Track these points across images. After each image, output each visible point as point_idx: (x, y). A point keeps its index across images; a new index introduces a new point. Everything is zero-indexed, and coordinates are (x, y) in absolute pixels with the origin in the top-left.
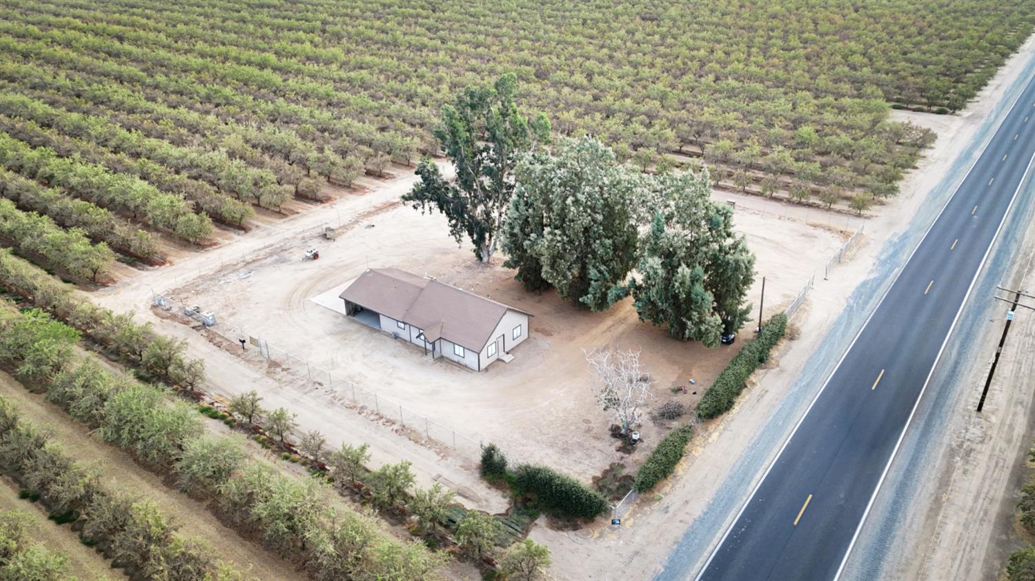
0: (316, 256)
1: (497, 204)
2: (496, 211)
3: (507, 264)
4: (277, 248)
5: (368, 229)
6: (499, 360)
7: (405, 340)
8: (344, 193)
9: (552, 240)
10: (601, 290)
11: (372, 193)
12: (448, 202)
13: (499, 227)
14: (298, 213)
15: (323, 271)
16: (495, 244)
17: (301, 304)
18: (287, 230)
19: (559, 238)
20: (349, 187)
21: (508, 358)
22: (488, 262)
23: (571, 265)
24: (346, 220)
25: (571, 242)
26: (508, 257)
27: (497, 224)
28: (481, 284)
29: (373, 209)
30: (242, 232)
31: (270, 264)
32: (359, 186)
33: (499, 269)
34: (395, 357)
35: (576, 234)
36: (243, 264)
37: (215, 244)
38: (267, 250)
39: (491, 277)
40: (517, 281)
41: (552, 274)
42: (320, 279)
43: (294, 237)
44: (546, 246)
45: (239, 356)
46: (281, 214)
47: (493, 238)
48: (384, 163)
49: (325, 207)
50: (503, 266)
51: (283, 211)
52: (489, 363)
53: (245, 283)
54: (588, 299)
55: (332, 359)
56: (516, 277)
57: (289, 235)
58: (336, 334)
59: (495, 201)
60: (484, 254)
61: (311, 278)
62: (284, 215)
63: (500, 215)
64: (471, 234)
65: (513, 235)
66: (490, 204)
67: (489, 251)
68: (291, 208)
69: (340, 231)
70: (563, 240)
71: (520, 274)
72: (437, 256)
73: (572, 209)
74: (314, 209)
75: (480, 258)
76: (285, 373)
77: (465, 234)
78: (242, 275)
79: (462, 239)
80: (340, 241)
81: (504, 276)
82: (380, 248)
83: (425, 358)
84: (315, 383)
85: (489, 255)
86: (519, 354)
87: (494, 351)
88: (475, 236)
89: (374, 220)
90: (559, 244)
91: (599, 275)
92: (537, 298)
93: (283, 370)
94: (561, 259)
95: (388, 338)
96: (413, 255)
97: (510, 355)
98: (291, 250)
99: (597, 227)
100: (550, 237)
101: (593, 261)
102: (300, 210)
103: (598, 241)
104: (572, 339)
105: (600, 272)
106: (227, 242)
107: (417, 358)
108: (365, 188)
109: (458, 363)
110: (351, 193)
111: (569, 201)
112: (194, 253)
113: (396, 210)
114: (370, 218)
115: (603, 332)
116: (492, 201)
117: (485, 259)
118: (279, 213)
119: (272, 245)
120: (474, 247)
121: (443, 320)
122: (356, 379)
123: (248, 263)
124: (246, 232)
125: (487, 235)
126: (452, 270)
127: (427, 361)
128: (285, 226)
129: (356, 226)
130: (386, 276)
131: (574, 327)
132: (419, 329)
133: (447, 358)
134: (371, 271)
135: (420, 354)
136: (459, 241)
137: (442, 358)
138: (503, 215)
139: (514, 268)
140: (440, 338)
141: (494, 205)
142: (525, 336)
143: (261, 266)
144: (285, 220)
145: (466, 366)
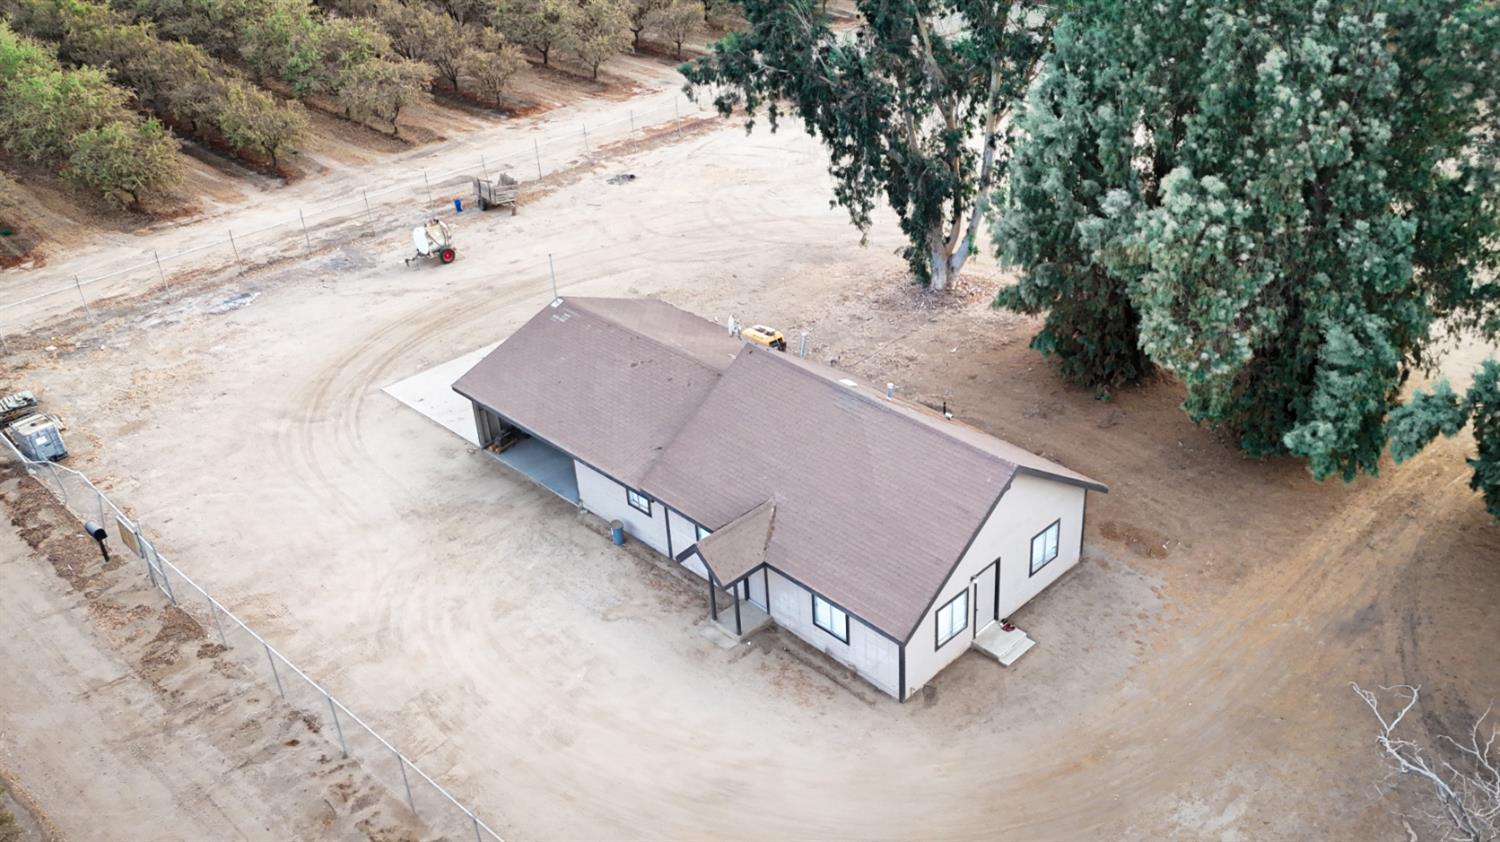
0: (446, 255)
1: (980, 109)
2: (977, 131)
3: (1011, 299)
4: (351, 229)
5: (616, 186)
6: (974, 651)
7: (653, 552)
8: (577, 93)
9: (1190, 214)
10: (1363, 403)
11: (649, 98)
12: (829, 95)
13: (985, 181)
14: (442, 139)
15: (456, 300)
16: (970, 232)
17: (355, 404)
18: (399, 181)
19: (1218, 208)
20: (592, 80)
21: (1009, 647)
22: (947, 289)
23: (1252, 306)
24: (561, 159)
25: (1257, 222)
26: (1013, 276)
27: (978, 172)
28: (922, 356)
29: (641, 135)
30: (277, 182)
31: (314, 274)
32: (618, 78)
33: (981, 310)
34: (605, 618)
35: (1280, 194)
36: (236, 270)
37: (187, 212)
38: (322, 234)
39: (954, 337)
40: (1039, 354)
41: (1178, 341)
42: (438, 325)
43: (410, 201)
44: (1168, 235)
45: (80, 584)
46: (396, 140)
47: (965, 215)
48: (685, 20)
49: (517, 127)
50: (995, 305)
51: (403, 133)
52: (942, 666)
53: (218, 326)
54: (1314, 437)
55: (386, 617)
56: (1036, 342)
57: (396, 193)
58: (433, 513)
59: (975, 100)
60: (935, 265)
61: (410, 320)
62: (406, 142)
63: (992, 144)
64: (898, 202)
65: (1035, 200)
66: (962, 108)
67: (950, 256)
68: (430, 126)
69: (535, 188)
70: (1231, 214)
71: (1050, 329)
72: (797, 267)
73: (1284, 93)
74: (489, 131)
75: (922, 275)
76: (206, 664)
77: (881, 202)
78: (218, 301)
79: (871, 214)
80: (529, 217)
81: (994, 336)
82: (637, 238)
83: (711, 631)
84: (295, 715)
85: (951, 269)
86: (1049, 629)
87: (959, 624)
88: (911, 208)
89: (636, 162)
90: (1216, 231)
91: (1359, 351)
92: (1103, 413)
93: (207, 651)
94: (1215, 286)
95: (597, 541)
96: (727, 260)
97: (1018, 635)
98: (389, 235)
99: (1365, 170)
100: (1186, 201)
101: (1335, 297)
102: (450, 133)
103: (1361, 225)
104: (1235, 573)
105: (1364, 339)
106: (222, 207)
107: (679, 627)
108: (634, 83)
109: (827, 657)
110: (594, 94)
111: (1274, 60)
112: (119, 236)
113: (702, 140)
114: (627, 158)
115: (1347, 550)
116: (969, 99)
117: (938, 281)
118: (393, 137)
119: (342, 221)
120: (906, 241)
121: (779, 497)
122: (445, 710)
123: (257, 268)
124: (287, 184)
125: (947, 206)
126: (837, 311)
127: (715, 644)
128: (395, 172)
129: (587, 177)
130: (610, 325)
131: (1240, 524)
132: (698, 525)
133: (790, 634)
134: (568, 304)
135: (695, 612)
136: (861, 221)
137: (771, 632)
138: (1000, 144)
139: (1031, 311)
140: (765, 565)
141: (972, 111)
142: (1070, 556)
143: (286, 278)
144: (403, 155)
145: (855, 675)
